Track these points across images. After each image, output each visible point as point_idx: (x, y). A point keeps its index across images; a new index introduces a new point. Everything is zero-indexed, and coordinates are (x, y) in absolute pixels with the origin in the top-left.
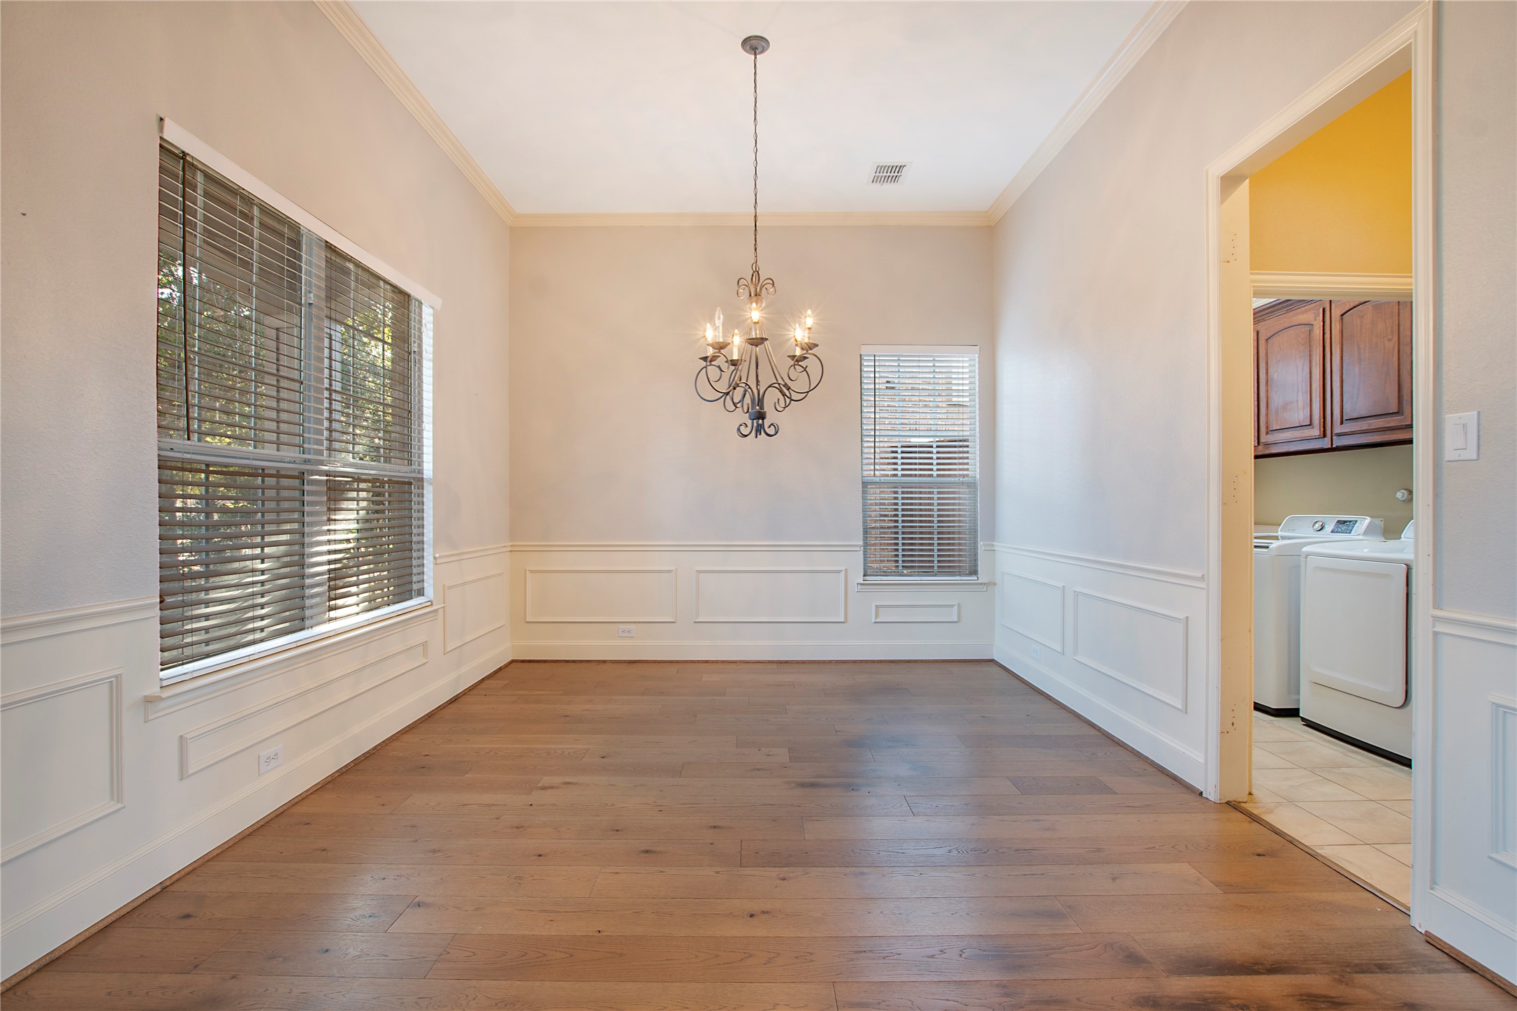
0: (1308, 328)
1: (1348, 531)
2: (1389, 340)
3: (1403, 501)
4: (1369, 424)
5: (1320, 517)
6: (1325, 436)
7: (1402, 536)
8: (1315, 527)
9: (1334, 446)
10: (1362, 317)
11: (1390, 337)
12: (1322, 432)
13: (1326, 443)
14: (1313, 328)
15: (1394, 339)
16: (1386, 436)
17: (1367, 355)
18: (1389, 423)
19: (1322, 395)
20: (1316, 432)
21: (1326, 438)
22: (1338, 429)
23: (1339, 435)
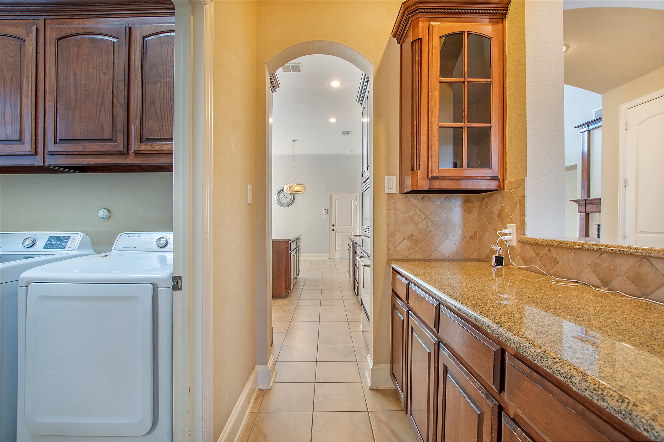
0: (18, 42)
1: (62, 247)
2: (105, 74)
3: (104, 218)
4: (84, 146)
5: (31, 235)
6: (36, 153)
7: (113, 249)
8: (25, 244)
9: (47, 164)
10: (79, 47)
11: (106, 71)
12: (34, 149)
13: (38, 161)
14: (24, 44)
15: (109, 73)
16: (99, 160)
17: (83, 82)
18: (103, 147)
19: (34, 112)
20: (27, 147)
21: (37, 156)
22: (51, 147)
23: (52, 154)
